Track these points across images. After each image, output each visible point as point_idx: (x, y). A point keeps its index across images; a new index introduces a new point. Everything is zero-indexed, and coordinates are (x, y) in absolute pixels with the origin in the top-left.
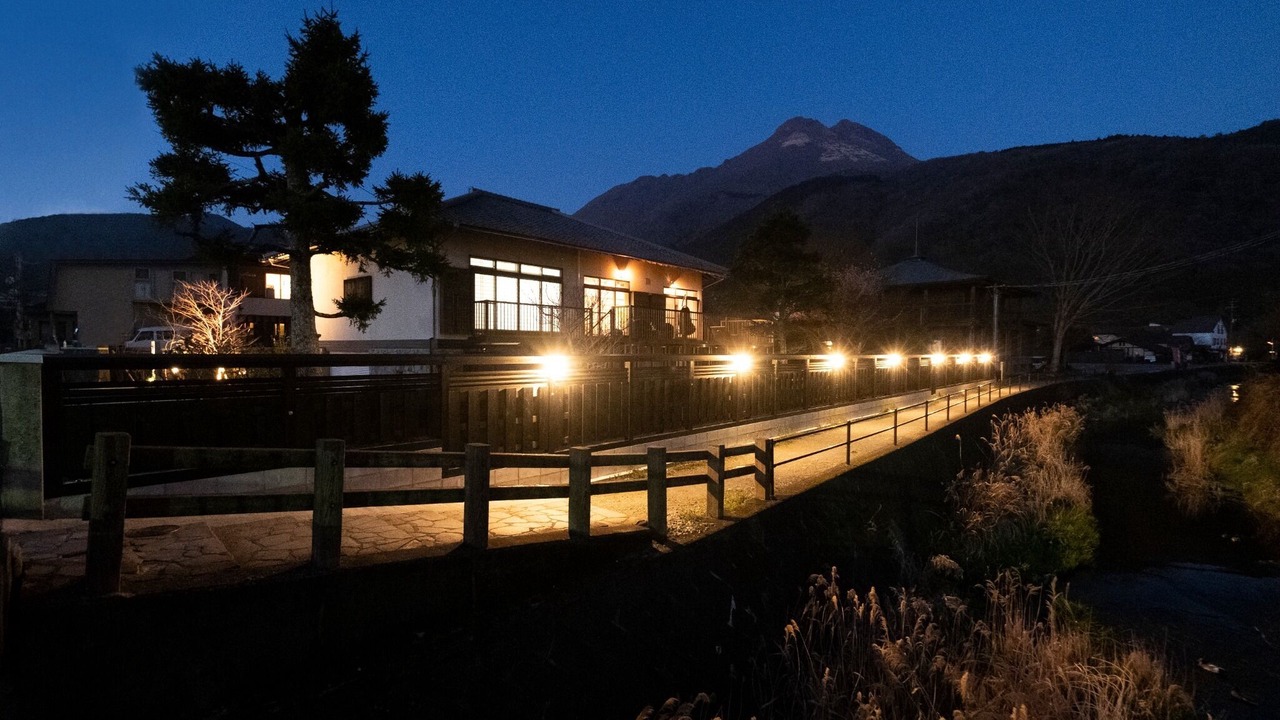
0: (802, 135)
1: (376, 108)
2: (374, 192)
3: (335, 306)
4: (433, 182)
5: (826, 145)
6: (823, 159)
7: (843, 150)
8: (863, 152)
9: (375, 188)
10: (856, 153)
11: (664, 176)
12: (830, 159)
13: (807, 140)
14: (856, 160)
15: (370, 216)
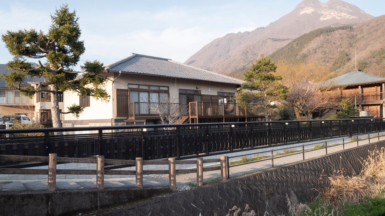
0: (310, 8)
1: (80, 39)
2: (80, 67)
3: (68, 109)
4: (101, 63)
5: (323, 12)
6: (322, 19)
7: (332, 14)
8: (343, 14)
9: (81, 66)
10: (339, 15)
11: (240, 32)
12: (325, 19)
13: (313, 10)
14: (339, 18)
15: (80, 76)
